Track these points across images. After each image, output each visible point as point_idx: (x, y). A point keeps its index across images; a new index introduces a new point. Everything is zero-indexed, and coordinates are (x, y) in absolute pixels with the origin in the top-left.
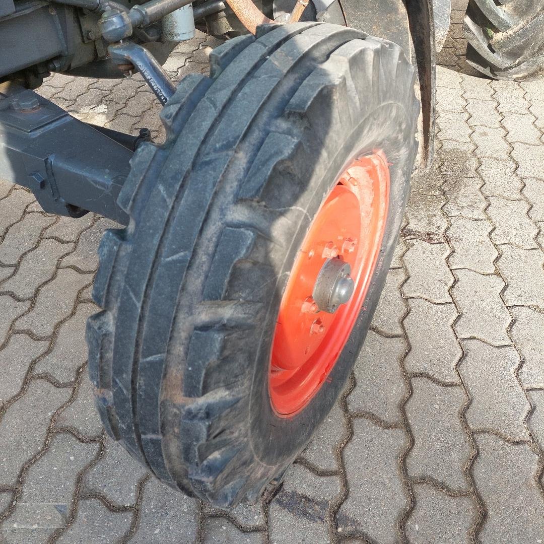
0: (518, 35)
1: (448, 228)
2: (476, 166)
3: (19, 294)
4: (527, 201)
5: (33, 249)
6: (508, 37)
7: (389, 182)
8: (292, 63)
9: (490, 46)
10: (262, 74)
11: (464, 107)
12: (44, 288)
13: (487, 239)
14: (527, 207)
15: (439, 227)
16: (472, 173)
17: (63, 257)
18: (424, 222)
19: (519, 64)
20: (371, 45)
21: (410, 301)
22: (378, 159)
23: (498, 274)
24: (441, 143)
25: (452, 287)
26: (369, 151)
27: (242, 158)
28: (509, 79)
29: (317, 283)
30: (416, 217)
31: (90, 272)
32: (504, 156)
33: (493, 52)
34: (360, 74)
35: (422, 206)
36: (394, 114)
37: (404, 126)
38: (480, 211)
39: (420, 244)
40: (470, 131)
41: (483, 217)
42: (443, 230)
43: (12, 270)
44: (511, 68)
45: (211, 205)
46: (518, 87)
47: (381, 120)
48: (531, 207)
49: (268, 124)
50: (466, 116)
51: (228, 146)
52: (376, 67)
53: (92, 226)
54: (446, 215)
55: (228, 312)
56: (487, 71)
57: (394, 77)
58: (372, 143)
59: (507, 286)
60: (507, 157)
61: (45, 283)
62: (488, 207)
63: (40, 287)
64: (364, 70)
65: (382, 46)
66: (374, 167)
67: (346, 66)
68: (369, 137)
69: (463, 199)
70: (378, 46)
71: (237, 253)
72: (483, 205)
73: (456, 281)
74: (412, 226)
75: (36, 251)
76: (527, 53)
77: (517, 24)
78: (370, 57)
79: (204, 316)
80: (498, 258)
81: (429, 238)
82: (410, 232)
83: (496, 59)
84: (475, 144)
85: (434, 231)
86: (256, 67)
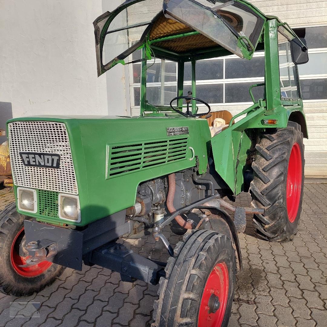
0: (273, 226)
1: (255, 299)
2: (264, 276)
3: (89, 320)
4: (285, 289)
5: (91, 304)
6: (269, 227)
7: (228, 273)
8: (203, 240)
9: (264, 229)
10: (196, 242)
11: (259, 252)
12: (98, 319)
13: (270, 303)
14: (285, 291)
15: (251, 298)
16: (263, 278)
17: (104, 307)
18: (246, 296)
19: (277, 236)
20: (219, 236)
21: (242, 325)
22: (224, 265)
23: (275, 315)
24: (251, 266)
25: (258, 320)
26: (221, 261)
27: (193, 260)
28: (276, 241)
29: (209, 301)
30: (242, 294)
31: (115, 313)
32: (275, 272)
33: (266, 232)
34: (217, 243)
35: (244, 290)
36: (227, 252)
37: (230, 256)
38: (267, 293)
39: (245, 305)
40: (262, 262)
41: (268, 295)
42: (253, 299)
43: (84, 312)
44: (275, 237)
45: (188, 270)
46: (280, 245)
47: (223, 253)
48: (287, 292)
49: (198, 253)
50: (260, 256)
51: (191, 257)
52: (221, 241)
53: (113, 295)
54: (254, 294)
55: (191, 296)
56: (266, 238)
57: (226, 243)
58: (222, 259)
59: (278, 320)
60: (277, 272)
61: (98, 317)
62: (270, 291)
63: (97, 318)
64: (218, 242)
65: (222, 236)
66: (223, 267)
67: (214, 241)
68: (221, 258)
69: (260, 288)
70: (221, 236)
71: (194, 280)
72: (268, 290)
73: (259, 318)
74: (241, 297)
75: (93, 305)
76: (279, 232)
77: (272, 223)
78: (219, 239)
79: (186, 296)
80: (274, 310)
81: (248, 302)
82: (241, 300)
83: (268, 234)
84: (264, 267)
85: (249, 300)
86: (195, 241)
